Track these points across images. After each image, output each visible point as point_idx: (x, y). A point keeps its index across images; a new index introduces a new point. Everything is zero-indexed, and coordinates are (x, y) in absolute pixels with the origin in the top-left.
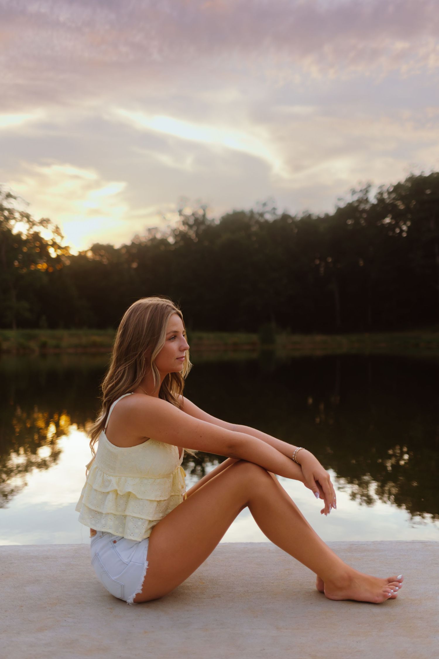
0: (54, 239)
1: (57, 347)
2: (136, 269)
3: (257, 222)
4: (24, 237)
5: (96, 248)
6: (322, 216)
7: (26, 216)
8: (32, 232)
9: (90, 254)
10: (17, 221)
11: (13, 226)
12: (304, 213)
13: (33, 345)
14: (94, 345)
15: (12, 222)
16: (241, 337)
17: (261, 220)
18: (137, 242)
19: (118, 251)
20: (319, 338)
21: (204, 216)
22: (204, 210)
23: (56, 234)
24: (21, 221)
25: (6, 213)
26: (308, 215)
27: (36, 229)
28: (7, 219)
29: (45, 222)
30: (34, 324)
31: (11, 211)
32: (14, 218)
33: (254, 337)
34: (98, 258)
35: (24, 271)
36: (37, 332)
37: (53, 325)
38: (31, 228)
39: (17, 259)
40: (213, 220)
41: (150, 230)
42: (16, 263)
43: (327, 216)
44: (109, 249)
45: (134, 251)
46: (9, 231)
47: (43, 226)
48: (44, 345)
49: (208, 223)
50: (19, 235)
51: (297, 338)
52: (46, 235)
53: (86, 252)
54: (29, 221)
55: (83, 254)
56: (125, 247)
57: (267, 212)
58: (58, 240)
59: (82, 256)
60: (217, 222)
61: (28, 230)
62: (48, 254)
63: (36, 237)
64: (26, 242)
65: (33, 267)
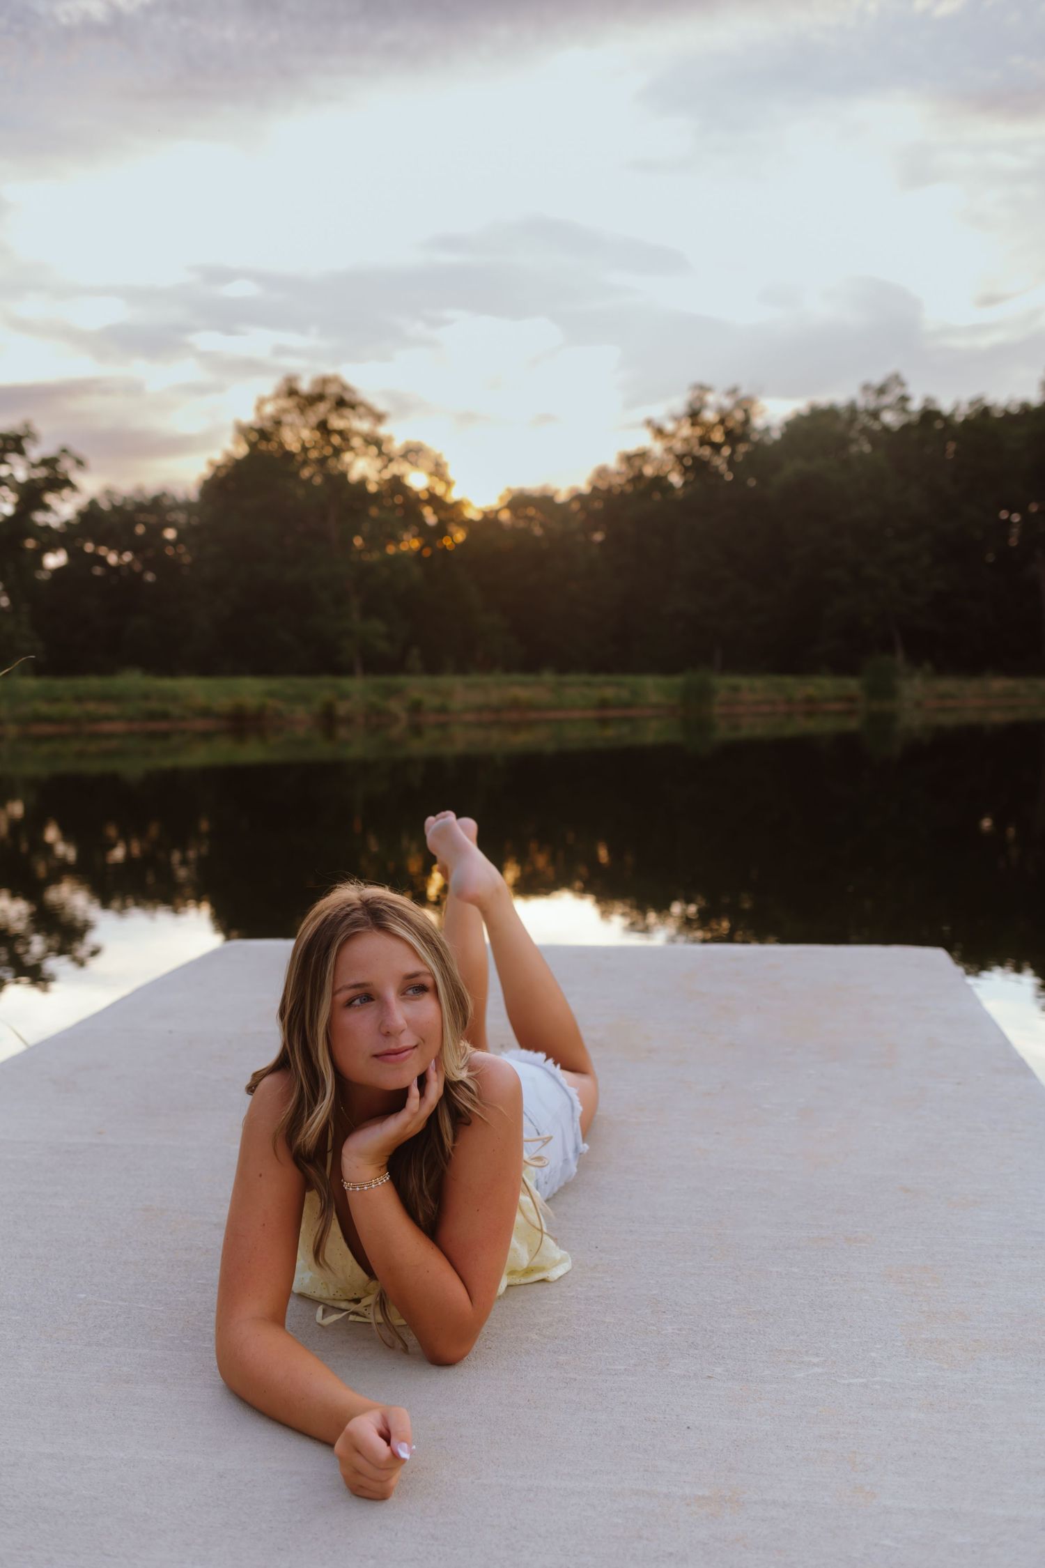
0: (434, 488)
1: (443, 710)
2: (602, 544)
3: (865, 431)
4: (372, 488)
5: (519, 502)
6: (1014, 409)
7: (374, 442)
8: (387, 475)
9: (505, 516)
10: (357, 455)
11: (350, 465)
12: (972, 404)
13: (396, 706)
14: (516, 705)
15: (347, 457)
16: (823, 686)
17: (876, 426)
18: (603, 485)
19: (564, 507)
20: (998, 684)
21: (747, 421)
22: (746, 411)
23: (436, 479)
24: (365, 454)
25: (336, 440)
26: (983, 408)
27: (395, 469)
28: (338, 452)
29: (414, 454)
30: (396, 666)
31: (343, 434)
32: (352, 449)
33: (852, 685)
34: (521, 524)
35: (375, 557)
36: (401, 680)
37: (432, 667)
38: (386, 467)
39: (357, 533)
40: (767, 430)
41: (629, 459)
42: (358, 541)
43: (1026, 410)
44: (544, 502)
45: (598, 505)
46: (344, 475)
47: (411, 463)
48: (416, 708)
49: (755, 437)
50: (362, 483)
51: (947, 685)
52: (417, 480)
53: (497, 512)
54: (380, 453)
55: (491, 516)
56: (578, 497)
57: (887, 407)
58: (440, 490)
59: (489, 520)
60: (776, 435)
61: (380, 472)
62: (420, 519)
63: (396, 485)
64: (376, 497)
65: (391, 550)
